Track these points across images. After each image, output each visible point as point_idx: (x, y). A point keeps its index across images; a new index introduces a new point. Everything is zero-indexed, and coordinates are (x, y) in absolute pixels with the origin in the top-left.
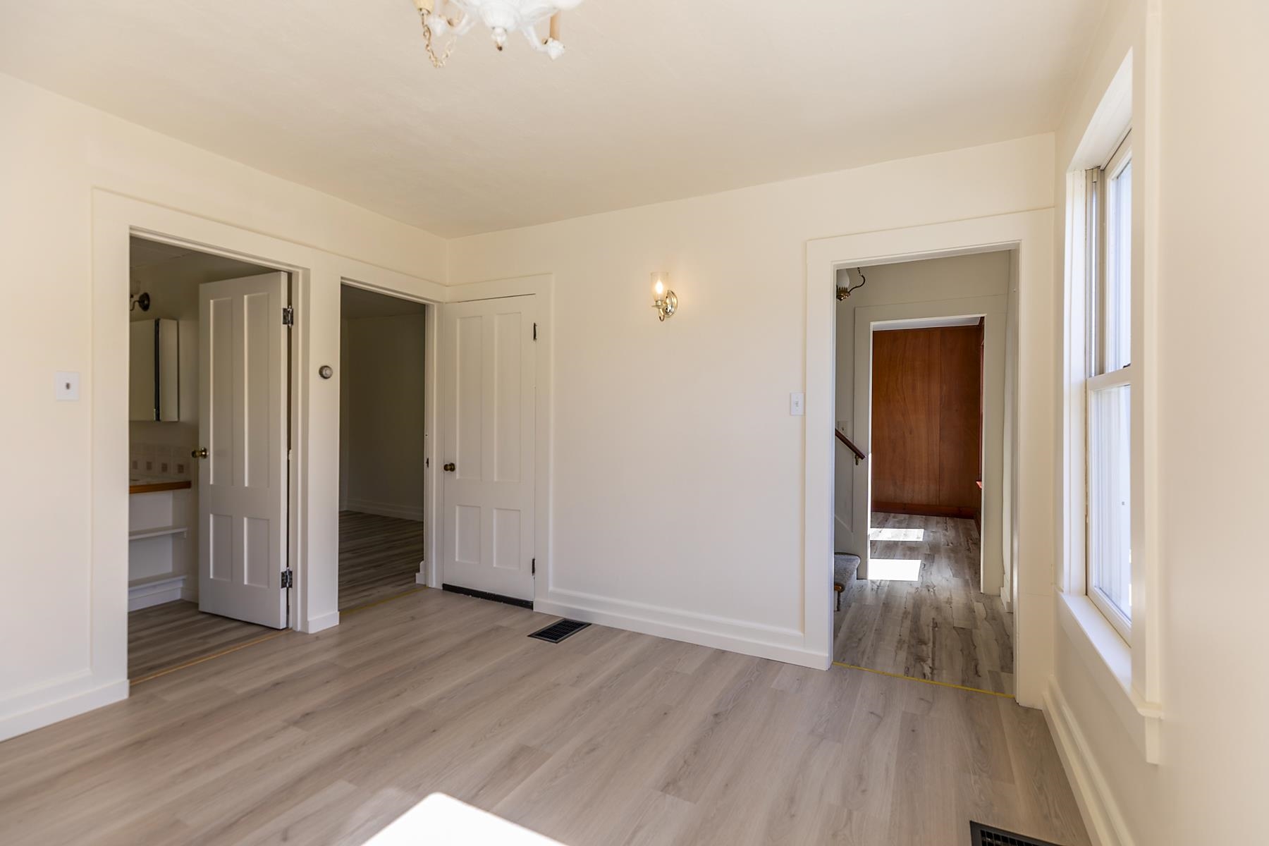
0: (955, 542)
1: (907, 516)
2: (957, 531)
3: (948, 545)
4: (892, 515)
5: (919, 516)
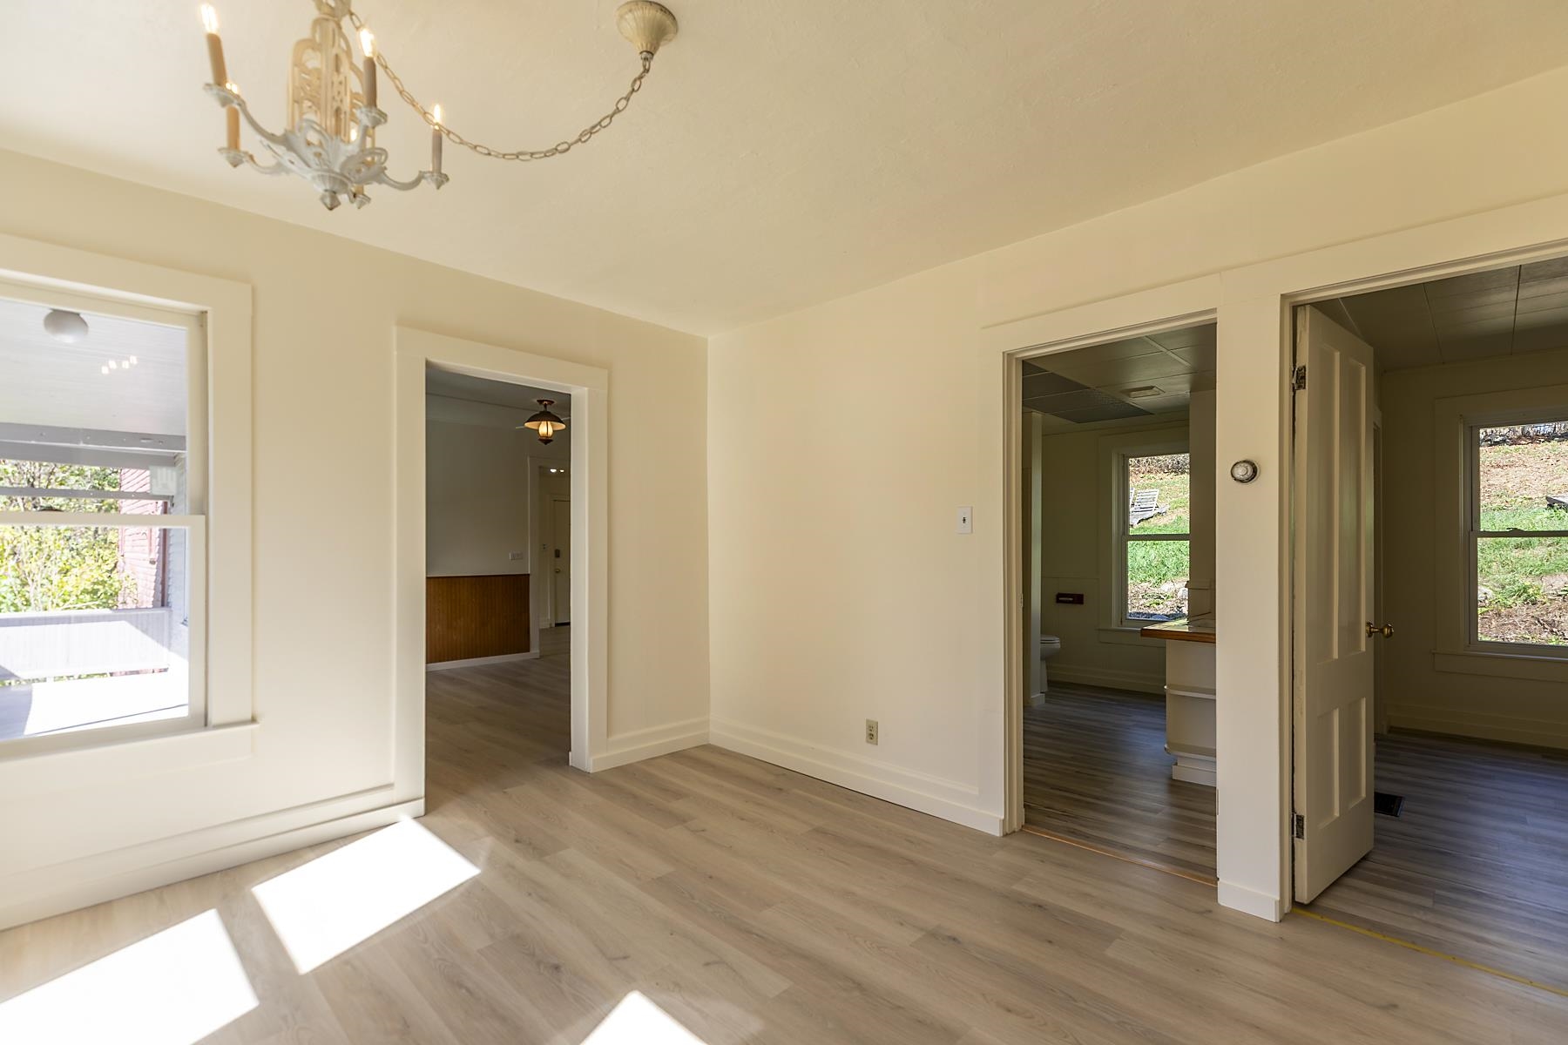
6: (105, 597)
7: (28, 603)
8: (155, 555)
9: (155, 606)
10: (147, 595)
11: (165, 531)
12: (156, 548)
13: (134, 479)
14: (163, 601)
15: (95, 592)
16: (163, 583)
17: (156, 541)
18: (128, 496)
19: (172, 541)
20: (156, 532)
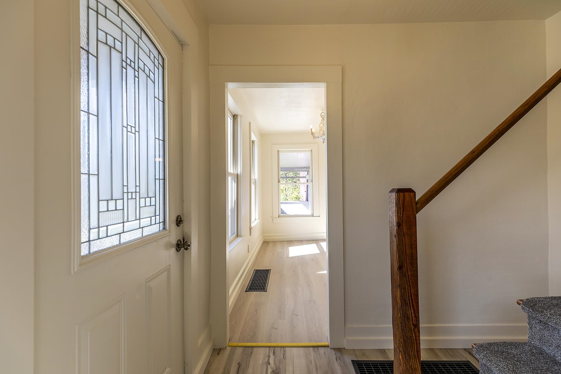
6: (297, 198)
7: (287, 200)
8: (306, 190)
9: (306, 201)
10: (305, 199)
11: (307, 185)
12: (306, 189)
13: (303, 174)
14: (307, 200)
15: (296, 198)
16: (307, 196)
17: (306, 187)
18: (301, 177)
19: (308, 187)
20: (306, 185)
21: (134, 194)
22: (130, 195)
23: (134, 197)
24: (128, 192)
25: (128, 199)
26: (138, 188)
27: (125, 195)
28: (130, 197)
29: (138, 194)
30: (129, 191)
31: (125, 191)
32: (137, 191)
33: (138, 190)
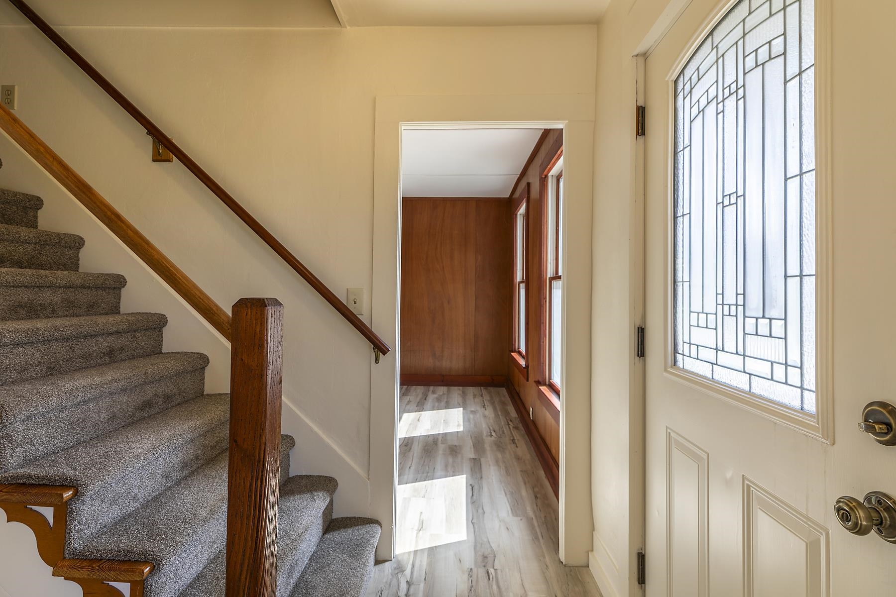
0: (497, 428)
1: (445, 388)
2: (495, 409)
3: (491, 435)
4: (432, 388)
5: (456, 388)
21: (733, 308)
22: (726, 308)
23: (733, 313)
24: (723, 304)
25: (723, 315)
26: (741, 298)
27: (720, 307)
28: (726, 312)
29: (740, 308)
30: (725, 303)
31: (720, 302)
32: (738, 304)
33: (740, 302)
